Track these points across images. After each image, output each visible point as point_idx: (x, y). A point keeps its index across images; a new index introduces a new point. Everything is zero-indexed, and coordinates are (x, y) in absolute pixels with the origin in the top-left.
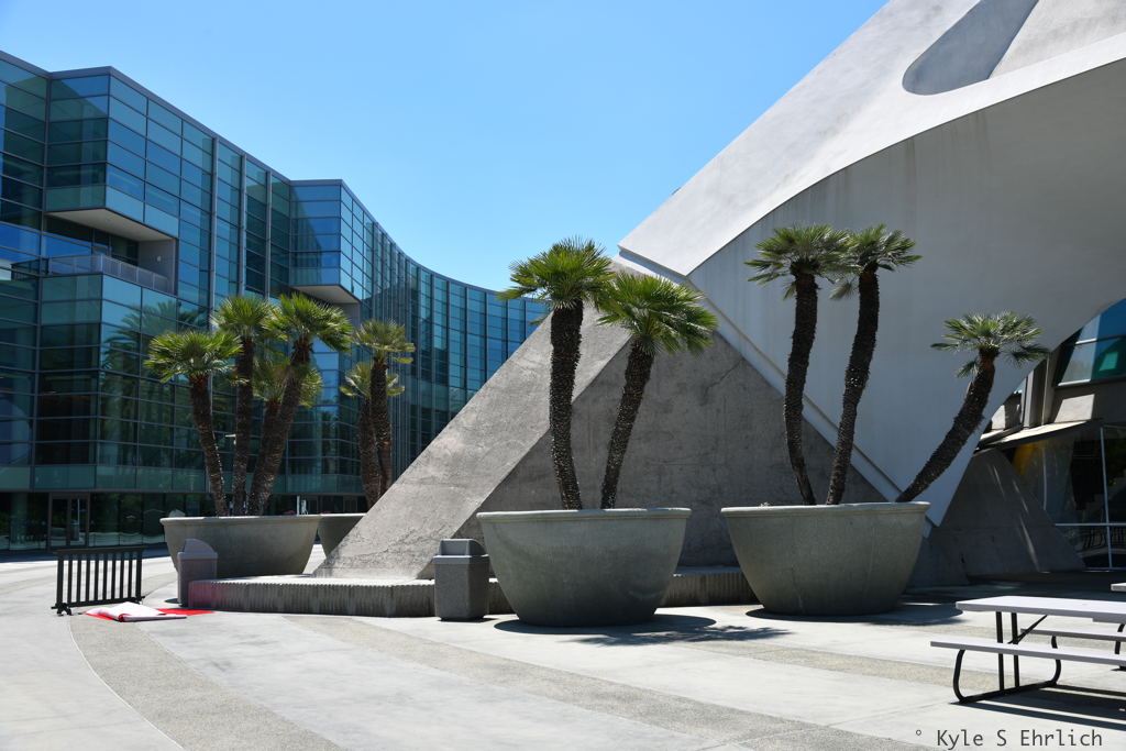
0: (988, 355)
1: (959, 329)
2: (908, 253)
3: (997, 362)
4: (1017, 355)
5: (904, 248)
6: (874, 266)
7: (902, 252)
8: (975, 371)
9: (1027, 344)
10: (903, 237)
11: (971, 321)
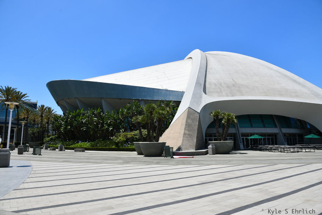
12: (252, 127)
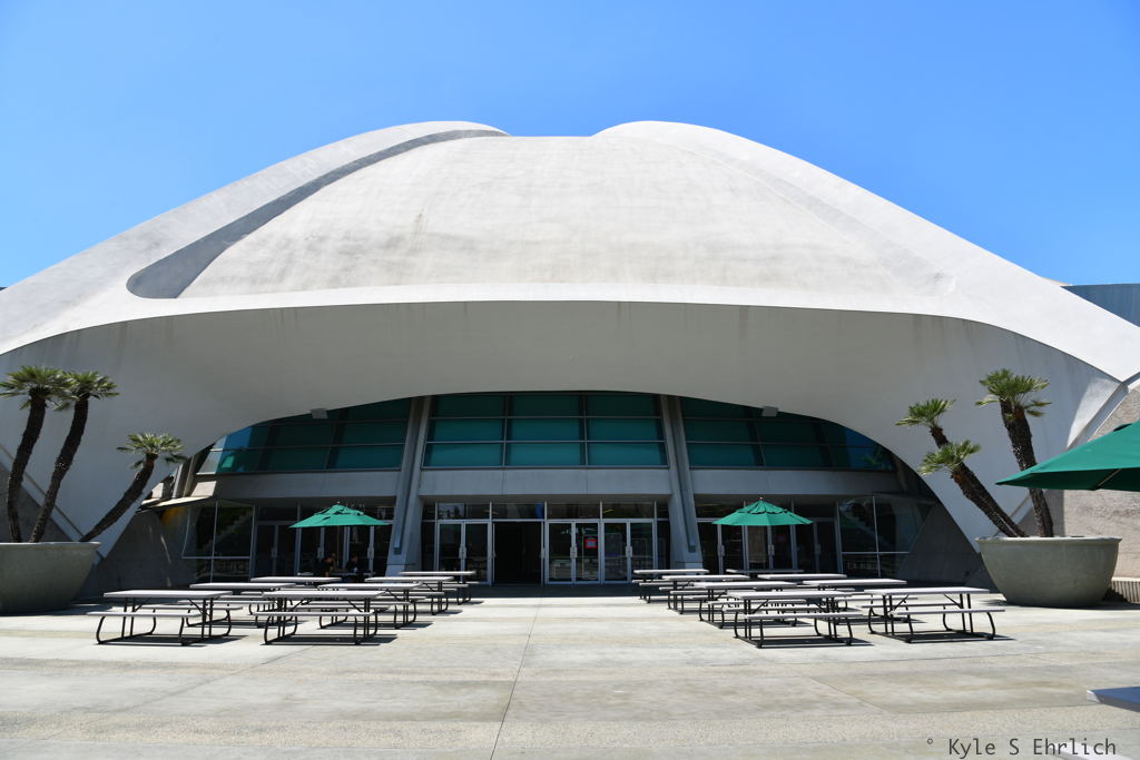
0: (151, 458)
1: (136, 440)
2: (111, 391)
3: (156, 462)
4: (168, 460)
5: (109, 388)
6: (88, 395)
7: (108, 390)
8: (142, 466)
9: (175, 454)
10: (110, 380)
11: (144, 437)
12: (506, 462)
